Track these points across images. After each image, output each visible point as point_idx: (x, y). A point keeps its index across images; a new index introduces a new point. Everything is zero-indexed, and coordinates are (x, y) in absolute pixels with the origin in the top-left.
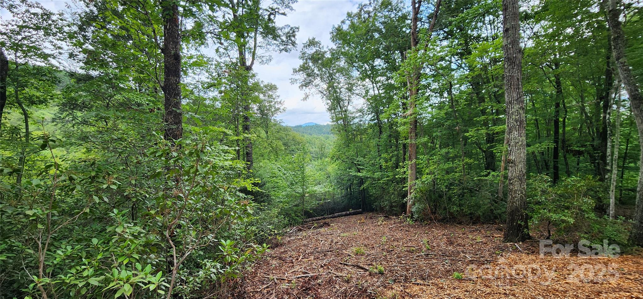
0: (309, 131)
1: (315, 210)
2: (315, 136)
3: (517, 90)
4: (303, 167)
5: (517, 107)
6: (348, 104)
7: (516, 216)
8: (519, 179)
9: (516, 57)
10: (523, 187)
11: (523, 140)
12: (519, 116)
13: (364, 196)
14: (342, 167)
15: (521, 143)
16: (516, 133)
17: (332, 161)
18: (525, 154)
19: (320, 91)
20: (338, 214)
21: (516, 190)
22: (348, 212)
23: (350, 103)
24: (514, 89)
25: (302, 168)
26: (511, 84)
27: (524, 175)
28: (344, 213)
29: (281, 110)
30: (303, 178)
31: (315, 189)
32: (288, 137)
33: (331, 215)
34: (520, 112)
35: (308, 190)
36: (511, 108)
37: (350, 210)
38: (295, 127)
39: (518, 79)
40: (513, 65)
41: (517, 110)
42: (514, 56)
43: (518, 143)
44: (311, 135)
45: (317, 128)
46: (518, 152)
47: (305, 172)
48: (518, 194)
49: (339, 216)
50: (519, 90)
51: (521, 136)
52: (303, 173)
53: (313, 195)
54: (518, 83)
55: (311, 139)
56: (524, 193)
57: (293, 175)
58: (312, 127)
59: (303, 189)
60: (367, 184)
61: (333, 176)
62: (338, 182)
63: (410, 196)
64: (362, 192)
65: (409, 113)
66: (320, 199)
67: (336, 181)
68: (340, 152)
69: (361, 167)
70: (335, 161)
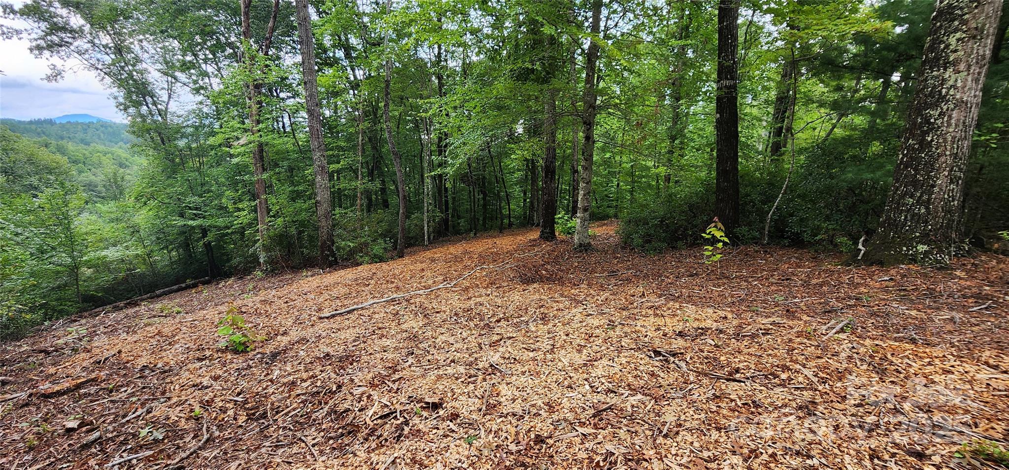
0: (80, 135)
1: (106, 290)
2: (101, 147)
3: (318, 141)
4: (66, 218)
5: (318, 154)
6: (170, 97)
8: (325, 217)
10: (328, 223)
11: (325, 183)
13: (212, 257)
14: (162, 213)
15: (324, 186)
16: (320, 177)
17: (139, 205)
19: (93, 65)
20: (162, 290)
22: (183, 285)
23: (174, 96)
25: (65, 222)
28: (175, 287)
30: (70, 238)
31: (104, 253)
32: (12, 155)
33: (148, 295)
35: (84, 258)
36: (315, 155)
37: (188, 280)
38: (31, 122)
41: (319, 158)
43: (322, 186)
44: (88, 144)
45: (105, 129)
46: (323, 194)
47: (72, 227)
49: (165, 294)
51: (323, 181)
52: (68, 229)
53: (102, 266)
55: (88, 154)
58: (89, 125)
59: (73, 258)
60: (210, 237)
61: (147, 230)
62: (158, 238)
63: (257, 245)
64: (208, 251)
65: (242, 142)
66: (118, 270)
67: (154, 238)
68: (154, 188)
69: (194, 212)
70: (145, 204)
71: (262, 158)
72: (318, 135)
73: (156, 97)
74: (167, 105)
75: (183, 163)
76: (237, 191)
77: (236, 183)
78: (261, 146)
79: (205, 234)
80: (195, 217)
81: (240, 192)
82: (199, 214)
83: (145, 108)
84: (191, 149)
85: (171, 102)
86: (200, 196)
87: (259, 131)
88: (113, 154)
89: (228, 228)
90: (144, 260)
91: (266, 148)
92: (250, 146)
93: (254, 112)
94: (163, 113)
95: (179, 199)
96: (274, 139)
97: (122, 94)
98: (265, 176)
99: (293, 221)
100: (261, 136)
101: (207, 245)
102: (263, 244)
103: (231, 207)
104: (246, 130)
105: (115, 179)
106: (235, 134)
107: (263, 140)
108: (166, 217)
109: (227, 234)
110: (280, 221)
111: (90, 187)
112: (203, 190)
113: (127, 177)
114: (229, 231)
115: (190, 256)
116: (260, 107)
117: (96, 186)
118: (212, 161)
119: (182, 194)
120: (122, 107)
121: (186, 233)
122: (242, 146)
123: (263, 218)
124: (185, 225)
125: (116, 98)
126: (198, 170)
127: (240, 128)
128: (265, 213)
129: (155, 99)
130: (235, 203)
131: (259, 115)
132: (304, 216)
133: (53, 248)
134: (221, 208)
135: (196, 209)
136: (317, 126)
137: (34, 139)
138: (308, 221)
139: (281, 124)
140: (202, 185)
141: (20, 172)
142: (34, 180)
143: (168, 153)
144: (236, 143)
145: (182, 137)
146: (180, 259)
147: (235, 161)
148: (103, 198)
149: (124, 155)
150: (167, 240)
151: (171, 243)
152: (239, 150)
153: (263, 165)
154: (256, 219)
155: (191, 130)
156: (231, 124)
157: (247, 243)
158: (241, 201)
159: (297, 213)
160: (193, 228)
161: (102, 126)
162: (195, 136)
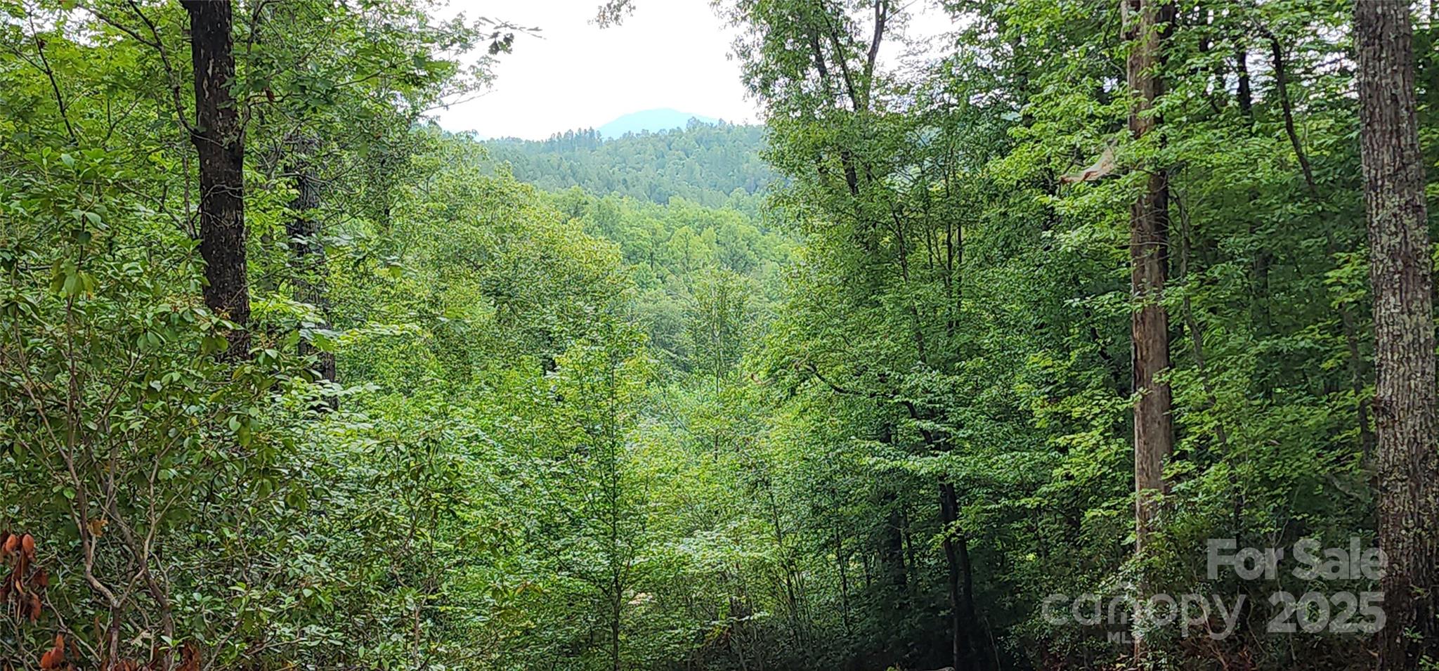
0: (649, 174)
2: (692, 208)
3: (1394, 141)
4: (608, 432)
5: (1393, 201)
6: (880, 27)
7: (1403, 610)
8: (1408, 472)
9: (1384, 15)
10: (1423, 501)
11: (1417, 325)
12: (1401, 235)
13: (968, 591)
14: (834, 425)
15: (1410, 337)
16: (1392, 300)
17: (776, 394)
18: (1429, 378)
21: (1399, 514)
23: (892, 23)
24: (1383, 133)
26: (1372, 114)
27: (1426, 458)
29: (469, 80)
30: (612, 494)
31: (681, 549)
32: (513, 245)
34: (1406, 222)
35: (638, 560)
36: (1377, 205)
38: (551, 144)
39: (1394, 99)
40: (1377, 47)
41: (1395, 215)
42: (1379, 10)
43: (1401, 336)
44: (663, 200)
46: (1402, 369)
47: (619, 459)
48: (1408, 530)
50: (1398, 138)
51: (1411, 313)
52: (610, 465)
54: (1397, 113)
55: (662, 231)
56: (1428, 523)
57: (555, 476)
59: (612, 555)
60: (968, 518)
61: (789, 478)
62: (816, 510)
63: (1128, 567)
64: (953, 567)
65: (1100, 166)
66: (709, 608)
67: (805, 509)
68: (818, 341)
69: (927, 425)
70: (793, 392)
71: (1161, 223)
72: (1397, 119)
73: (845, 33)
74: (872, 56)
75: (903, 250)
76: (1065, 351)
77: (1064, 322)
78: (1161, 177)
79: (950, 511)
80: (931, 443)
81: (1074, 355)
82: (938, 434)
83: (814, 73)
84: (926, 197)
85: (883, 46)
86: (946, 368)
87: (1159, 121)
88: (718, 227)
89: (1029, 489)
90: (775, 580)
91: (1178, 187)
92: (1124, 180)
93: (1145, 52)
94: (859, 85)
95: (883, 378)
96: (1210, 148)
97: (760, 36)
98: (1173, 296)
99: (1265, 480)
100: (1164, 139)
101: (955, 548)
102: (1149, 568)
103: (1040, 414)
104: (1112, 125)
105: (723, 307)
106: (1076, 139)
107: (1170, 154)
108: (845, 437)
109: (1024, 512)
110: (1215, 475)
111: (662, 333)
112: (955, 344)
113: (751, 301)
114: (1031, 502)
115: (901, 581)
116: (1169, 32)
117: (672, 330)
118: (990, 240)
119: (890, 359)
120: (757, 81)
121: (893, 497)
122: (1098, 183)
123: (1150, 456)
124: (891, 471)
125: (745, 53)
126: (946, 273)
127: (1092, 117)
128: (1160, 444)
129: (843, 41)
130: (1054, 398)
131: (1163, 60)
132: (1308, 461)
133: (575, 522)
134: (1007, 412)
135: (931, 415)
136: (1393, 81)
137: (555, 195)
138: (1327, 484)
139: (1232, 80)
140: (953, 326)
141: (524, 293)
142: (550, 317)
143: (865, 220)
144: (1076, 177)
145: (904, 162)
146: (870, 591)
147: (1071, 239)
148: (687, 368)
149: (744, 229)
150: (841, 519)
151: (850, 530)
152: (1085, 200)
153: (1163, 252)
154: (1127, 463)
155: (930, 133)
156: (1064, 102)
157: (1086, 552)
158: (1074, 387)
159: (1280, 447)
160: (916, 480)
161: (699, 141)
162: (943, 156)
